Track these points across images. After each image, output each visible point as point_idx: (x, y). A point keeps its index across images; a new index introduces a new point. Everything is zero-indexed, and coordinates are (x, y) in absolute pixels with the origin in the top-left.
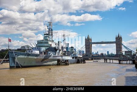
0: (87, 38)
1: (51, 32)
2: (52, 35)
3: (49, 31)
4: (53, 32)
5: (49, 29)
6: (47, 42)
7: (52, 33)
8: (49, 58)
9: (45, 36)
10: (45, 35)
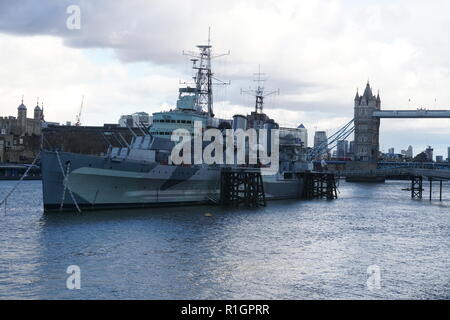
0: (361, 94)
1: (206, 81)
2: (210, 92)
3: (200, 79)
4: (213, 81)
5: (200, 69)
6: (187, 119)
7: (209, 84)
8: (192, 178)
9: (184, 94)
10: (182, 90)
